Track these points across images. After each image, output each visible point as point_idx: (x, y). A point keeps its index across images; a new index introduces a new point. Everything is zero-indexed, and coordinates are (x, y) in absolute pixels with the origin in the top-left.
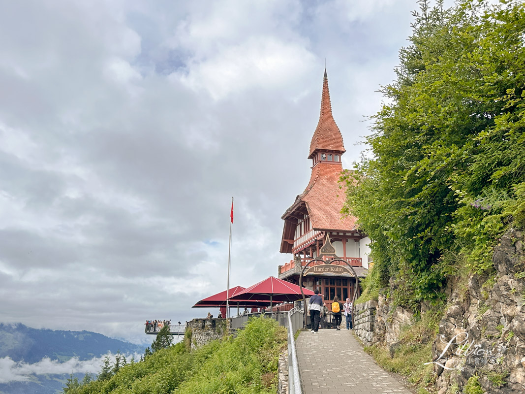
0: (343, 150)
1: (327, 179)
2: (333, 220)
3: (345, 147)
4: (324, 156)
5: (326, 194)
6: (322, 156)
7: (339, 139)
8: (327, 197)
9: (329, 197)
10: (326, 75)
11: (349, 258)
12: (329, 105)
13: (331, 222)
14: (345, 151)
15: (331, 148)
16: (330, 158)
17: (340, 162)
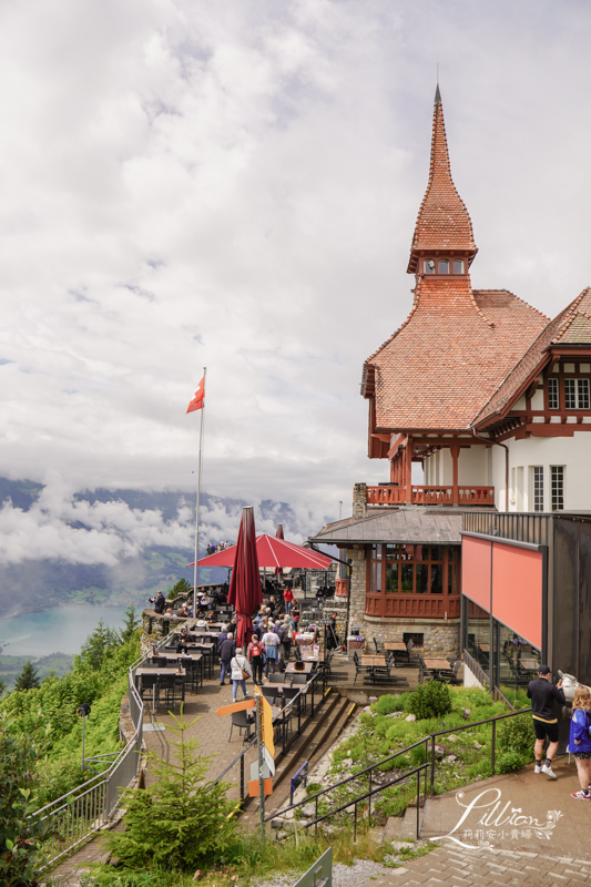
0: (470, 248)
1: (436, 313)
2: (428, 406)
3: (476, 242)
4: (432, 263)
5: (427, 346)
6: (426, 266)
7: (464, 227)
8: (427, 353)
9: (432, 354)
10: (438, 97)
11: (464, 488)
12: (445, 157)
13: (423, 410)
14: (476, 251)
15: (444, 247)
16: (445, 267)
17: (467, 274)
